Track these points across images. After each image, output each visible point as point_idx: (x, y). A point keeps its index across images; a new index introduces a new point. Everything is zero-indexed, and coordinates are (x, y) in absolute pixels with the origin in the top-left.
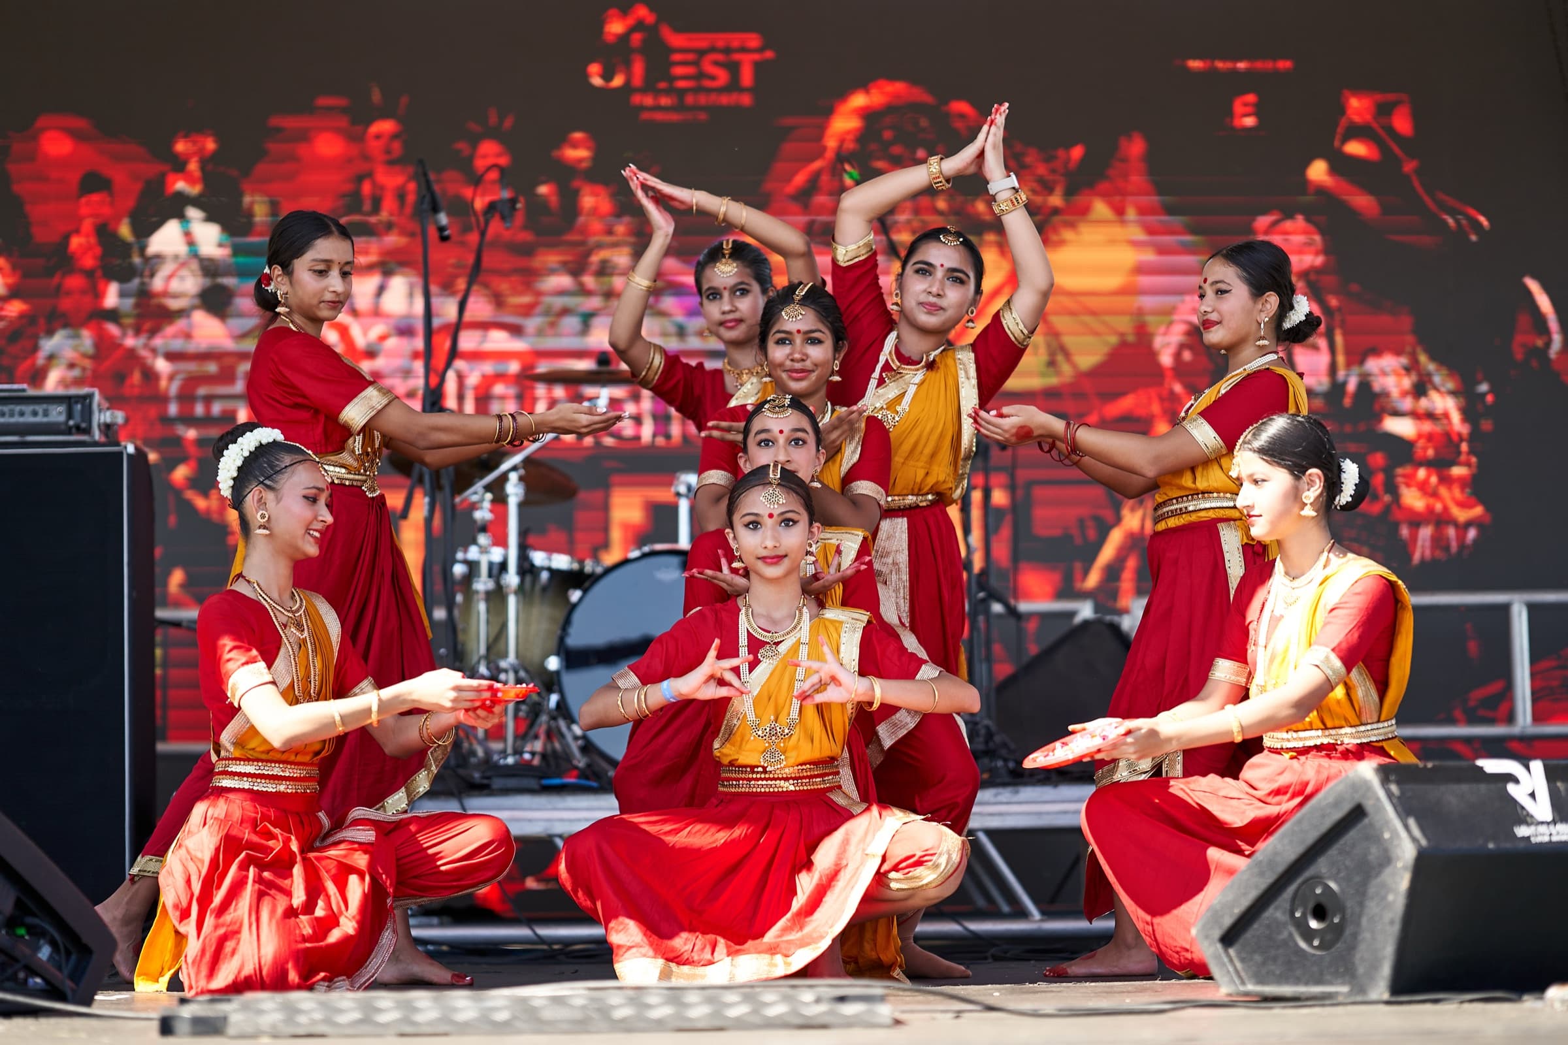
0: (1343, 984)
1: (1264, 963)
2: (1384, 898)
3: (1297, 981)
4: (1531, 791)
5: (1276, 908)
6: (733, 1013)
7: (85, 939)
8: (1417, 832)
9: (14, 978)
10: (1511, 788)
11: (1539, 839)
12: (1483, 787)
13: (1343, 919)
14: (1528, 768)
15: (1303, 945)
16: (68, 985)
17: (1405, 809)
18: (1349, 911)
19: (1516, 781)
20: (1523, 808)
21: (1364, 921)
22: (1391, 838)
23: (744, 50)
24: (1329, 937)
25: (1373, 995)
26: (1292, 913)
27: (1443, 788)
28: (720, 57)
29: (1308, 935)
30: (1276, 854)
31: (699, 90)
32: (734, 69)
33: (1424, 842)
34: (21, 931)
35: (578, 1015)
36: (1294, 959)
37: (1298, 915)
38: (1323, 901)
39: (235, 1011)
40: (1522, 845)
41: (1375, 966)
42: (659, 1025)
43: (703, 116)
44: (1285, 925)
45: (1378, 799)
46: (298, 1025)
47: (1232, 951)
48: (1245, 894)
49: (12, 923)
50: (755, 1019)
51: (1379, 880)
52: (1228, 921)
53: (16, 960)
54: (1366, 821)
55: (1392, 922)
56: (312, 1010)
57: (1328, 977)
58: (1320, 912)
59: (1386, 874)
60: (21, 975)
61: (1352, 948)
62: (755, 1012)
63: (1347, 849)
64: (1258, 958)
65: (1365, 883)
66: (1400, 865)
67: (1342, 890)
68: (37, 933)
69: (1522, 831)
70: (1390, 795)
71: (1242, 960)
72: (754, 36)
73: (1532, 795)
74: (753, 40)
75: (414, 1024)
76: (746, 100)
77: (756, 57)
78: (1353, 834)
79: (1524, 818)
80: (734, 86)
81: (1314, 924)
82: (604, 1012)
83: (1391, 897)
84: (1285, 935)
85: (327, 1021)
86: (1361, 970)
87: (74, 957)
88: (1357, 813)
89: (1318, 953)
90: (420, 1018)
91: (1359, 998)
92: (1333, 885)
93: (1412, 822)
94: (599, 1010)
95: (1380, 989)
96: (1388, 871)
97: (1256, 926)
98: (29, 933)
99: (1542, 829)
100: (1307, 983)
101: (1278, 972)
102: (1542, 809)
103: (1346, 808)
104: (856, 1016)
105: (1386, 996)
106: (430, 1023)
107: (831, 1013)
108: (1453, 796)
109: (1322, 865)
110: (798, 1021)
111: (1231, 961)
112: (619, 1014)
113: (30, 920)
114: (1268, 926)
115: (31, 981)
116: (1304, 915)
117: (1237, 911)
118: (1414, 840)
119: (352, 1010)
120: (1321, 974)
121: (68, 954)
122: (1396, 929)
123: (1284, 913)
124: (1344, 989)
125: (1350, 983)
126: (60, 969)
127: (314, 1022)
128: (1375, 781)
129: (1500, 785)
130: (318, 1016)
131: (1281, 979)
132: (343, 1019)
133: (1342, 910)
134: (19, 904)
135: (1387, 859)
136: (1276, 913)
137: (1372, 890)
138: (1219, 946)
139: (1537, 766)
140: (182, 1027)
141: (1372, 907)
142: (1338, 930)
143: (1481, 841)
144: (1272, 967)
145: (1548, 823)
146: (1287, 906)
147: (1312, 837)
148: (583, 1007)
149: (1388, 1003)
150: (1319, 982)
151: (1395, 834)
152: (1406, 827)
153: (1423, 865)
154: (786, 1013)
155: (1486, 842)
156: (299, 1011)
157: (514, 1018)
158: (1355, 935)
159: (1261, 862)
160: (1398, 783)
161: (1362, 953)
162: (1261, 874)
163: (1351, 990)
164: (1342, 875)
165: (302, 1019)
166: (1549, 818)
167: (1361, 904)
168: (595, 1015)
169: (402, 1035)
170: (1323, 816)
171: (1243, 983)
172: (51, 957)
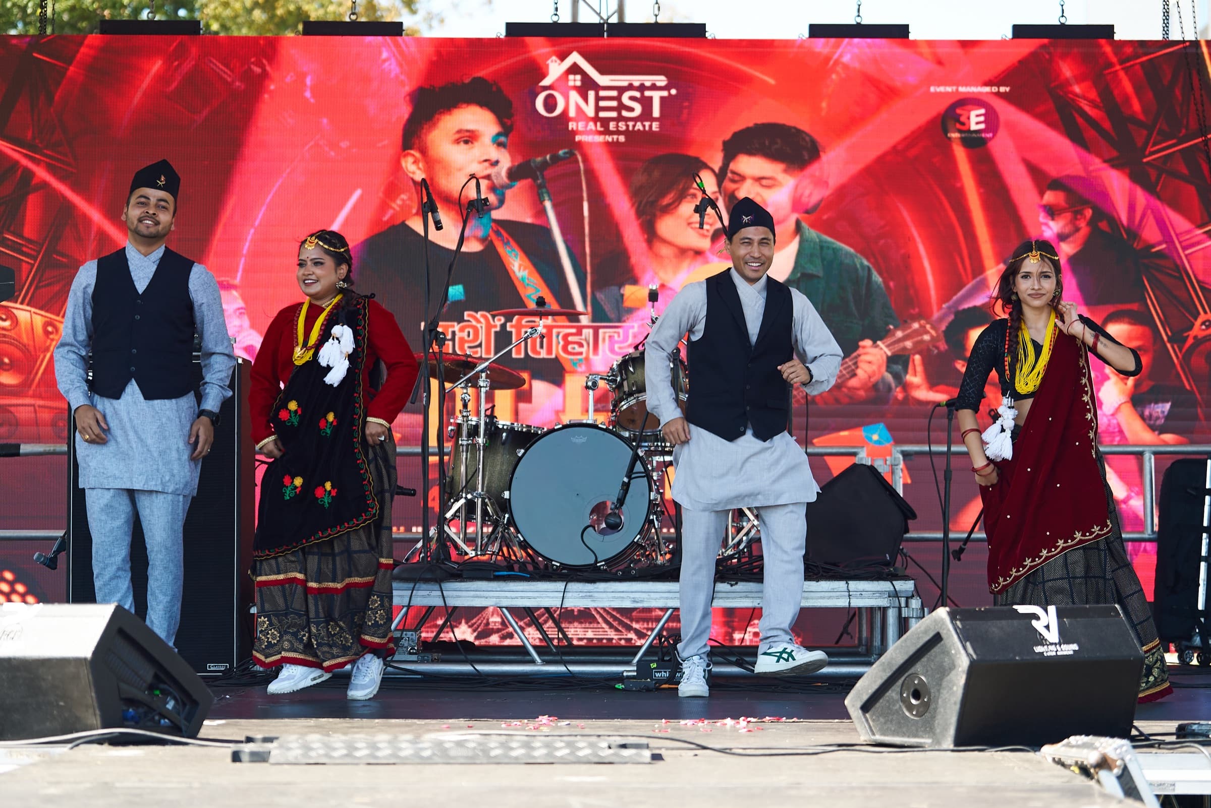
0: (929, 738)
1: (885, 723)
2: (951, 689)
3: (904, 735)
4: (1046, 625)
5: (892, 691)
6: (559, 754)
7: (195, 697)
8: (971, 651)
9: (153, 719)
10: (1034, 623)
11: (1049, 654)
12: (1016, 622)
13: (929, 699)
14: (1046, 611)
15: (907, 714)
16: (183, 724)
17: (965, 636)
18: (932, 695)
19: (1037, 618)
20: (1040, 634)
21: (940, 701)
22: (956, 654)
23: (654, 87)
24: (921, 709)
25: (945, 747)
26: (901, 694)
27: (990, 623)
28: (637, 94)
29: (910, 707)
30: (892, 659)
31: (620, 118)
32: (646, 103)
33: (975, 657)
34: (157, 692)
35: (470, 754)
36: (902, 721)
37: (905, 695)
38: (919, 688)
39: (276, 748)
40: (1038, 657)
41: (945, 729)
42: (516, 761)
43: (622, 139)
44: (897, 701)
45: (949, 630)
46: (310, 757)
47: (868, 715)
48: (875, 682)
49: (151, 688)
50: (572, 758)
51: (948, 678)
52: (865, 697)
53: (154, 710)
54: (942, 642)
55: (955, 703)
56: (318, 748)
57: (921, 733)
58: (917, 695)
59: (952, 675)
60: (157, 718)
61: (933, 718)
62: (572, 753)
63: (932, 658)
64: (882, 720)
65: (941, 679)
66: (960, 669)
67: (929, 683)
68: (165, 693)
69: (1038, 649)
70: (956, 628)
71: (873, 721)
72: (663, 78)
73: (1047, 627)
74: (661, 80)
75: (376, 757)
76: (655, 126)
77: (665, 93)
78: (936, 650)
79: (1042, 641)
80: (646, 114)
81: (914, 702)
82: (486, 751)
83: (955, 688)
84: (897, 706)
85: (327, 755)
86: (938, 731)
87: (188, 707)
88: (937, 639)
89: (916, 718)
90: (379, 754)
91: (937, 748)
92: (923, 678)
93: (968, 644)
94: (482, 750)
95: (949, 743)
96: (953, 673)
97: (881, 701)
98: (162, 693)
99: (1052, 648)
100: (909, 737)
101: (893, 729)
102: (1053, 636)
103: (931, 634)
104: (630, 756)
105: (952, 747)
106: (385, 757)
107: (615, 754)
108: (996, 628)
109: (918, 667)
110: (596, 760)
111: (867, 720)
112: (493, 753)
113: (162, 686)
114: (888, 701)
115: (162, 721)
116: (908, 695)
117: (871, 691)
118: (968, 654)
119: (342, 748)
120: (917, 731)
121: (184, 704)
122: (957, 707)
123: (897, 694)
124: (929, 741)
125: (932, 738)
126: (179, 714)
127: (320, 756)
128: (947, 619)
129: (1027, 621)
130: (321, 752)
131: (895, 733)
132: (336, 754)
133: (929, 694)
134: (156, 676)
135: (953, 667)
136: (893, 693)
137: (944, 684)
138: (860, 712)
139: (1052, 609)
140: (245, 757)
141: (944, 693)
142: (926, 706)
143: (1011, 655)
144: (890, 726)
145: (1056, 644)
146: (899, 690)
147: (912, 650)
148: (474, 748)
149: (953, 751)
150: (915, 736)
151: (958, 652)
152: (965, 648)
153: (973, 670)
154: (591, 754)
155: (1015, 656)
156: (311, 749)
157: (434, 754)
158: (935, 709)
159: (884, 663)
160: (960, 620)
161: (939, 721)
162: (884, 670)
163: (933, 742)
164: (929, 673)
165: (313, 754)
166: (1057, 641)
167: (939, 691)
168: (480, 754)
169: (369, 764)
170: (919, 638)
171: (874, 734)
172: (174, 707)
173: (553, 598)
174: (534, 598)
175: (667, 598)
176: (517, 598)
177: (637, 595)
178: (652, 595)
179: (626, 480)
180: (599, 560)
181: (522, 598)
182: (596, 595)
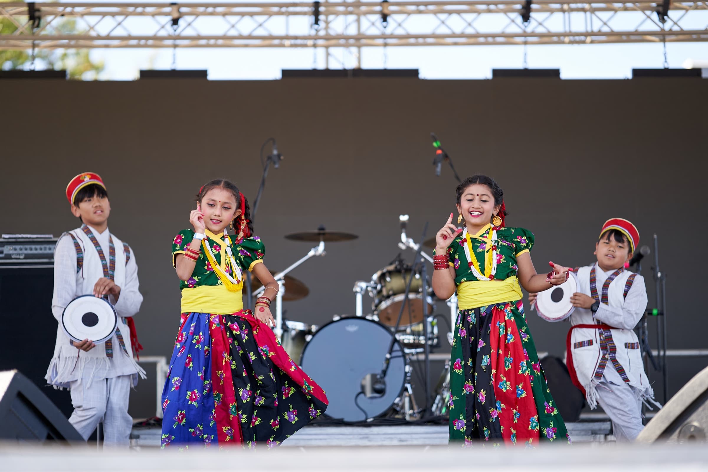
30: (670, 412)
38: (695, 434)
173: (338, 439)
174: (325, 439)
175: (425, 438)
176: (311, 439)
177: (403, 437)
178: (414, 436)
179: (388, 356)
180: (369, 417)
181: (316, 439)
182: (371, 436)
